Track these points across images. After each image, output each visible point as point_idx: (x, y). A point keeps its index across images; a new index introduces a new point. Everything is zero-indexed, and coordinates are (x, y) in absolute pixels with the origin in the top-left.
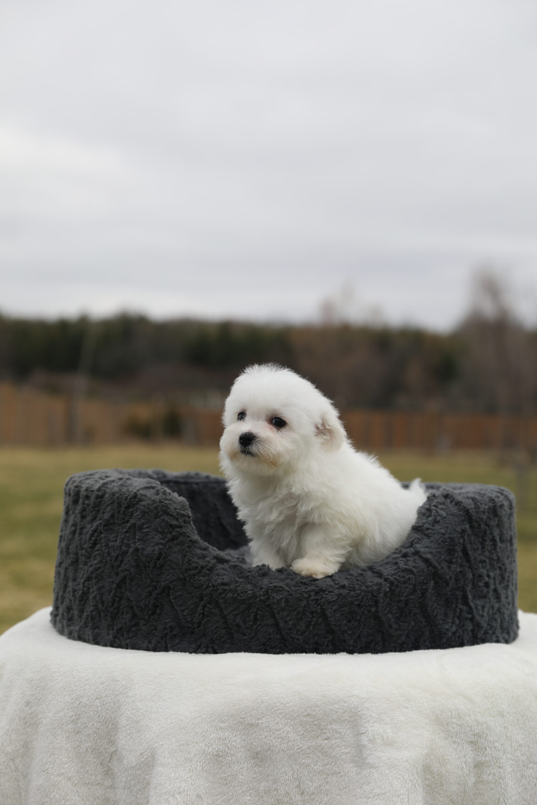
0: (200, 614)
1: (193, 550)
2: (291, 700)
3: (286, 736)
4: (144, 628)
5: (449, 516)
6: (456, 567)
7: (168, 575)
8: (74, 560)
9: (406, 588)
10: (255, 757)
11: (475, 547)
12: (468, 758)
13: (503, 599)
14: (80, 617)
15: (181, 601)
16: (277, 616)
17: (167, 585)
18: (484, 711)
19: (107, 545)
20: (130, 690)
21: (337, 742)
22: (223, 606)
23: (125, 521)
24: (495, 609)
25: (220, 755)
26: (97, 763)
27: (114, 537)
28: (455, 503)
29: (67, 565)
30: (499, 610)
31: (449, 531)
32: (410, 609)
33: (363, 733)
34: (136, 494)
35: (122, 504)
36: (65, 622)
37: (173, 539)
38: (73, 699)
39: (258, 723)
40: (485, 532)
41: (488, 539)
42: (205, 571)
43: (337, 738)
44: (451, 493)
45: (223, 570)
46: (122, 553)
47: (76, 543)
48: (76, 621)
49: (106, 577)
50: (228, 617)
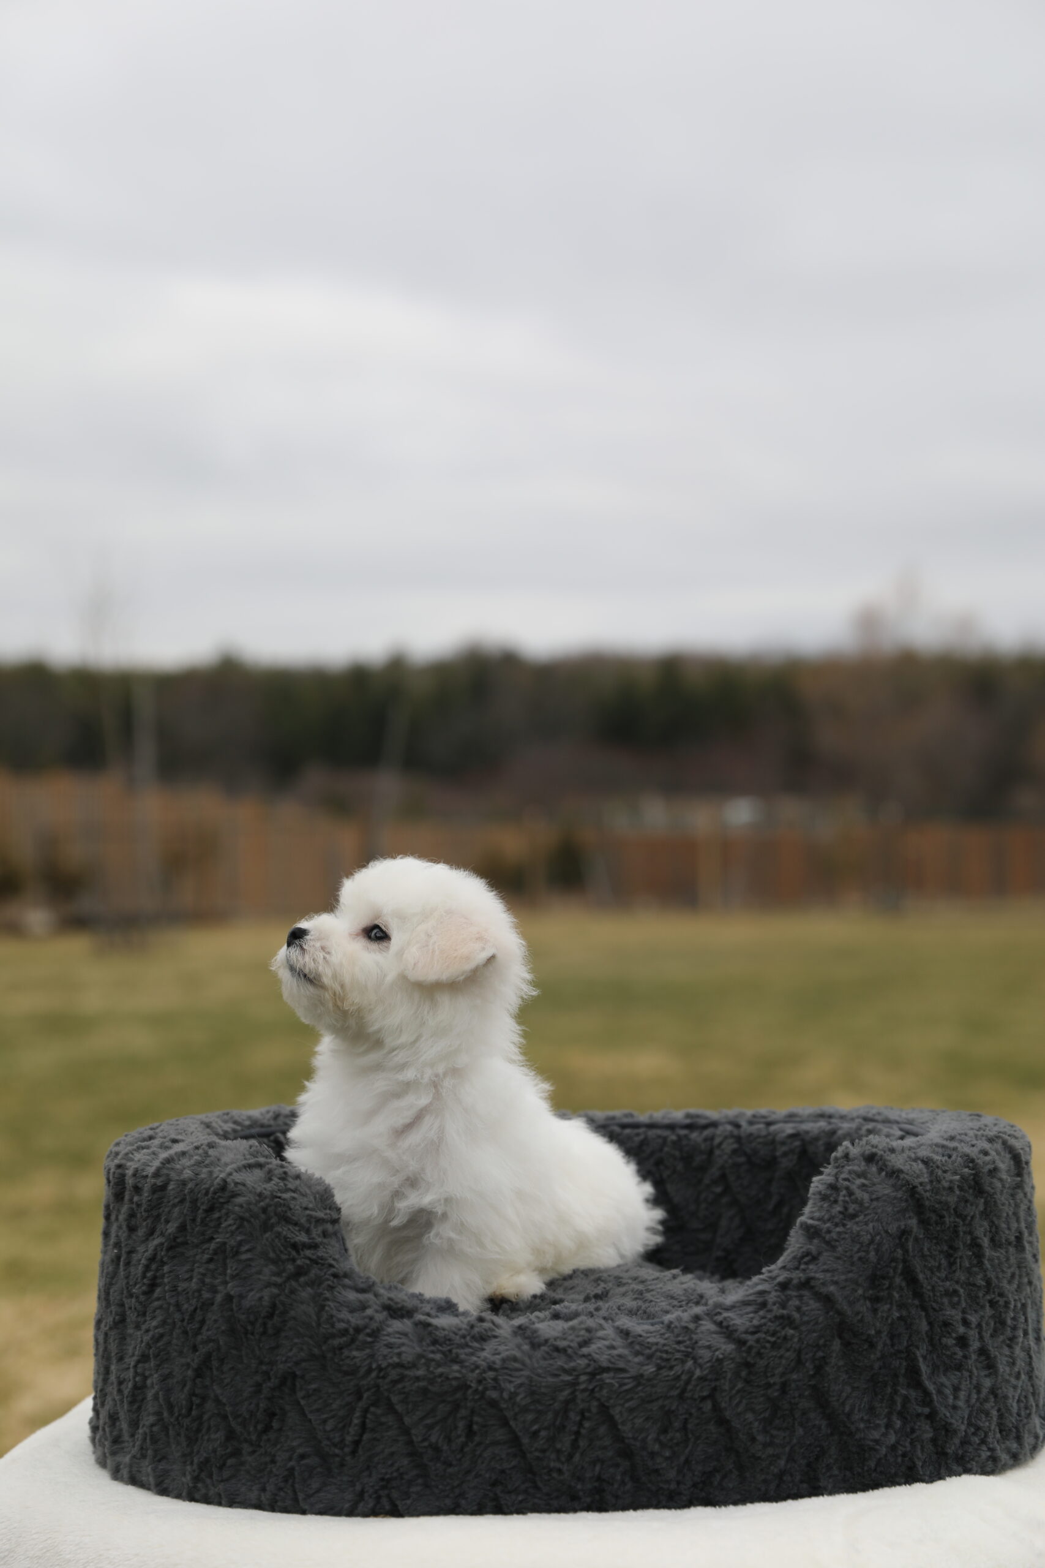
0: (356, 1429)
1: (340, 1293)
4: (250, 1459)
5: (876, 1203)
6: (890, 1309)
7: (291, 1349)
8: (117, 1318)
9: (781, 1357)
11: (933, 1263)
13: (1003, 1368)
14: (132, 1435)
15: (320, 1401)
16: (513, 1424)
17: (291, 1370)
19: (174, 1289)
22: (402, 1408)
23: (207, 1237)
24: (985, 1391)
27: (187, 1272)
28: (887, 1173)
29: (107, 1328)
30: (993, 1391)
32: (793, 1401)
34: (224, 1181)
35: (199, 1204)
36: (108, 1444)
37: (300, 1272)
40: (956, 1232)
41: (961, 1246)
42: (361, 1337)
44: (881, 1150)
45: (401, 1336)
46: (203, 1304)
47: (121, 1283)
48: (126, 1444)
49: (175, 1354)
50: (413, 1431)
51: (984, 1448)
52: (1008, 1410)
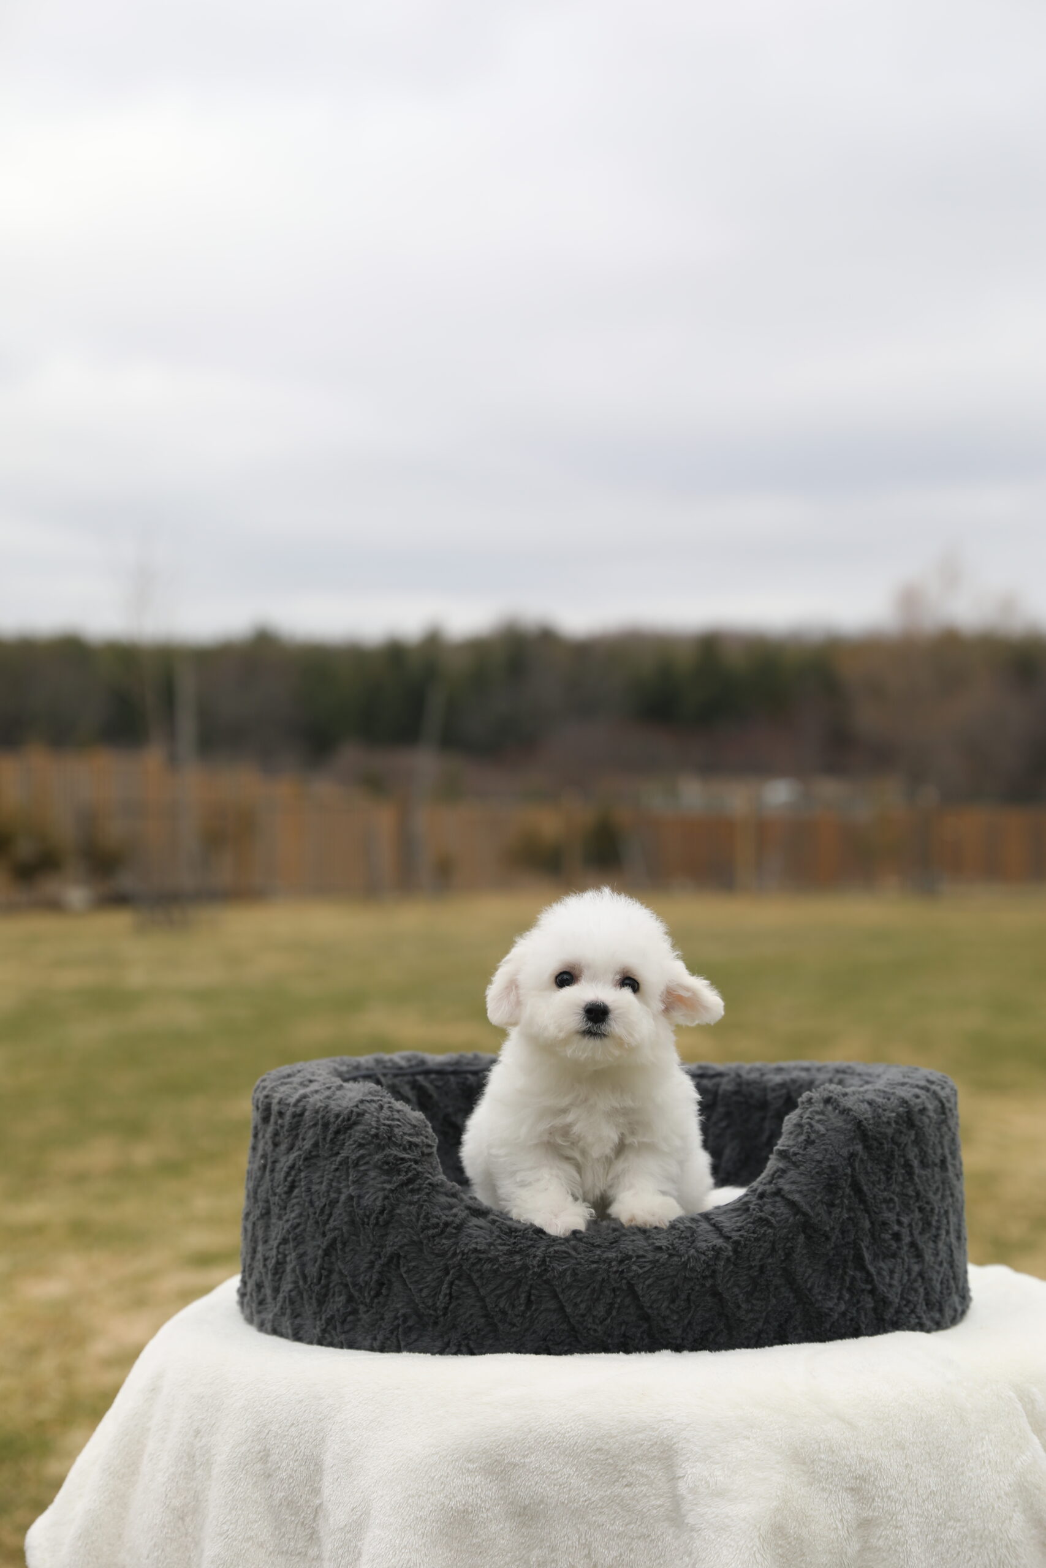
0: (446, 1295)
1: (433, 1197)
2: (573, 1427)
3: (566, 1482)
4: (365, 1316)
5: (830, 1133)
6: (841, 1212)
7: (397, 1237)
8: (264, 1211)
9: (760, 1247)
10: (522, 1514)
11: (874, 1178)
12: (847, 1513)
13: (928, 1257)
14: (275, 1299)
15: (417, 1275)
16: (561, 1296)
17: (396, 1252)
18: (873, 1442)
19: (309, 1190)
20: (338, 1412)
21: (643, 1491)
22: (478, 1283)
23: (334, 1152)
24: (914, 1274)
25: (470, 1511)
26: (296, 1522)
27: (319, 1178)
28: (840, 1112)
29: (256, 1218)
30: (921, 1274)
31: (828, 1156)
32: (768, 1279)
33: (679, 1478)
34: (350, 1111)
35: (329, 1127)
36: (254, 1305)
38: (258, 1426)
39: (524, 1462)
40: (892, 1155)
41: (897, 1166)
42: (449, 1230)
43: (643, 1484)
44: (836, 1094)
45: (478, 1229)
46: (331, 1202)
47: (266, 1184)
48: (269, 1305)
49: (309, 1238)
50: (487, 1300)
51: (913, 1316)
52: (933, 1289)
